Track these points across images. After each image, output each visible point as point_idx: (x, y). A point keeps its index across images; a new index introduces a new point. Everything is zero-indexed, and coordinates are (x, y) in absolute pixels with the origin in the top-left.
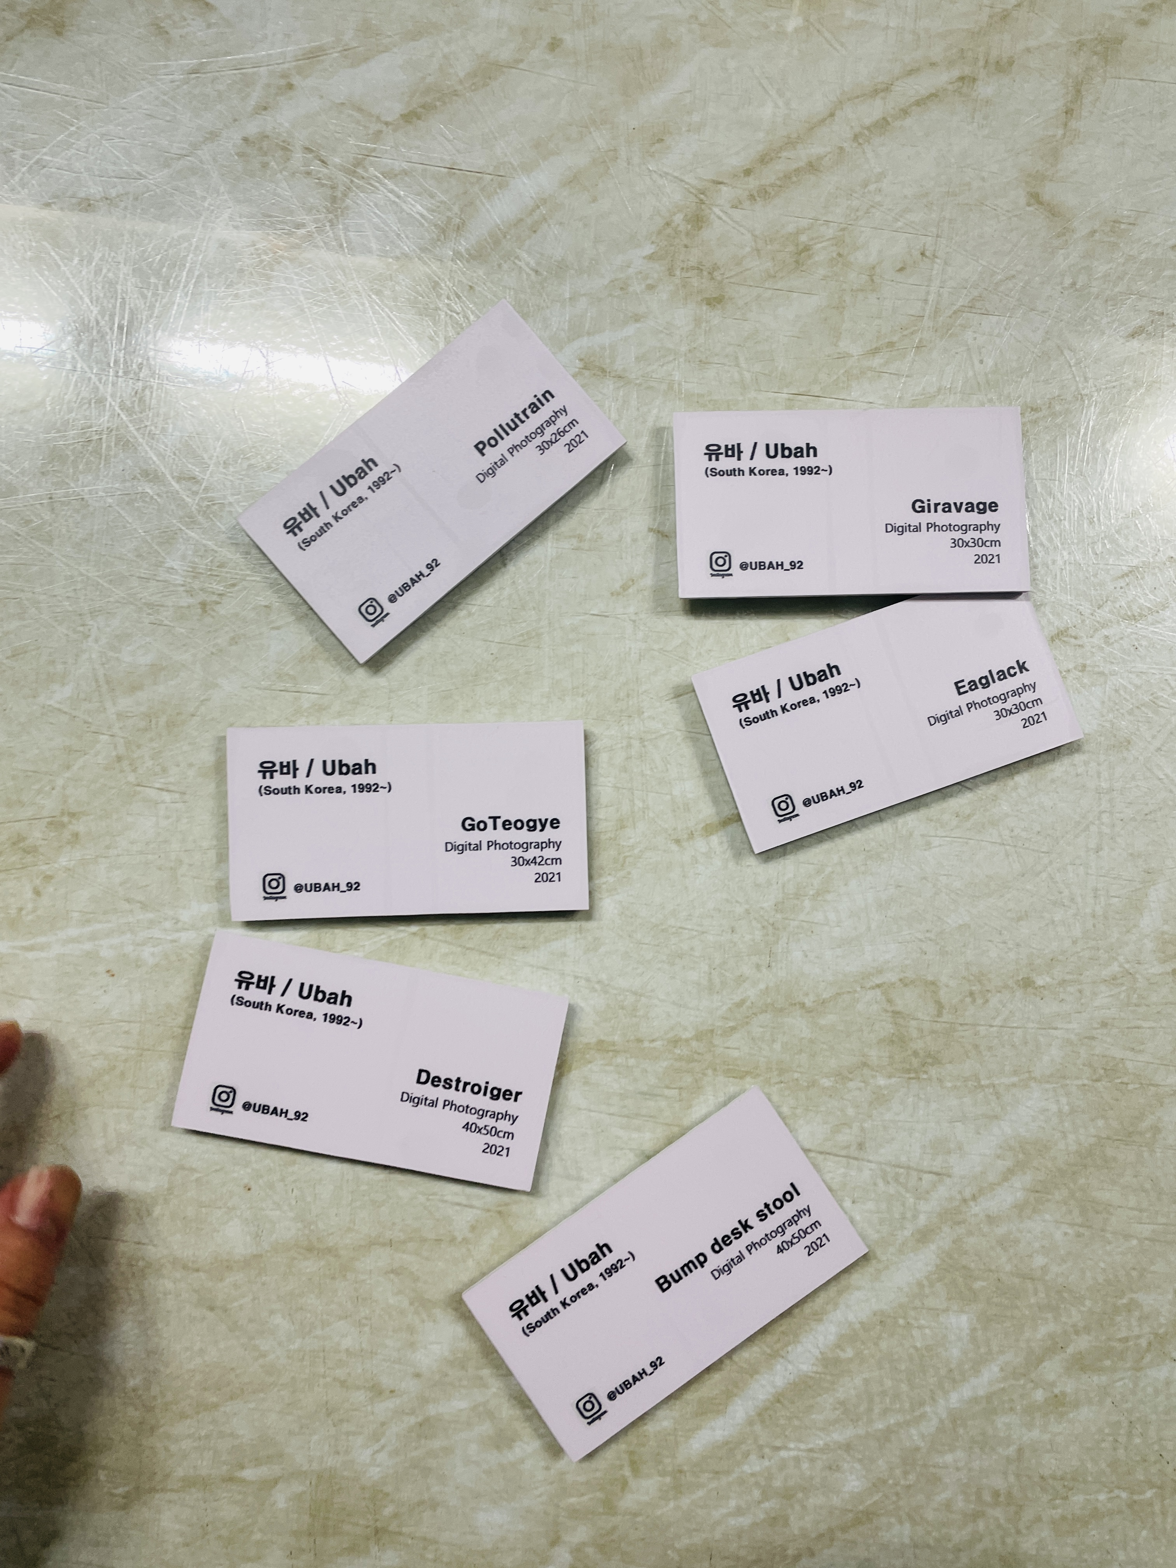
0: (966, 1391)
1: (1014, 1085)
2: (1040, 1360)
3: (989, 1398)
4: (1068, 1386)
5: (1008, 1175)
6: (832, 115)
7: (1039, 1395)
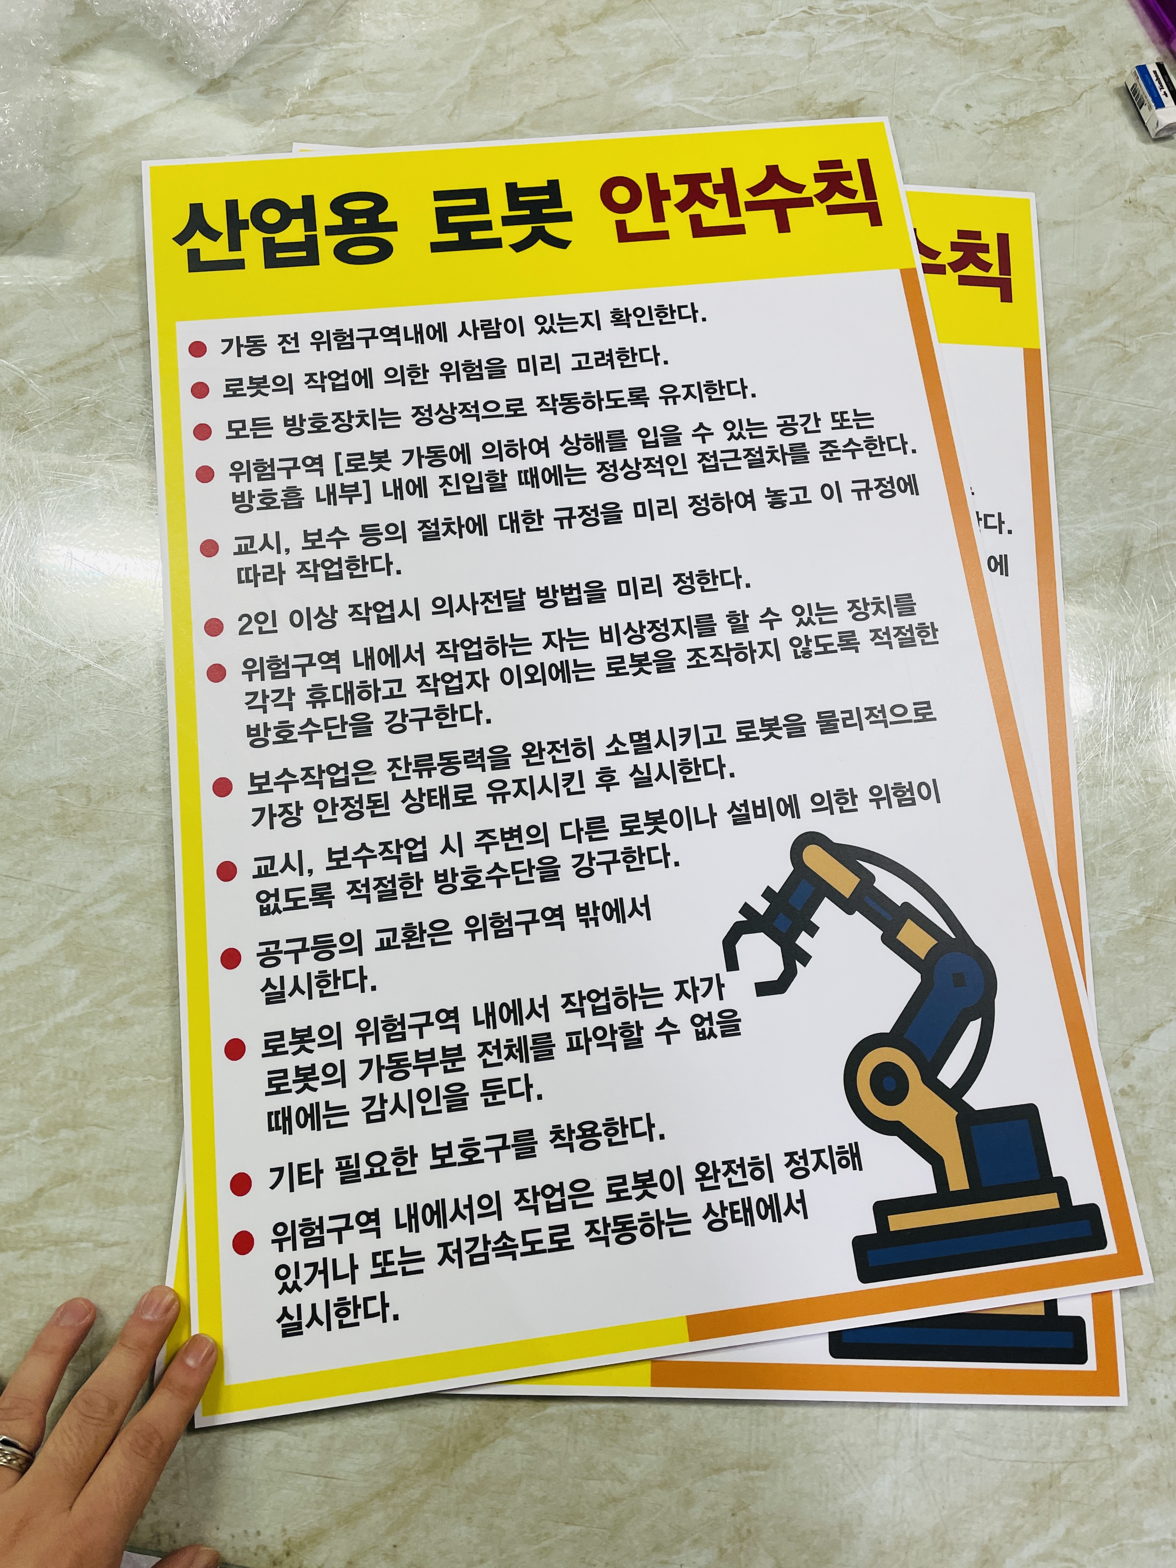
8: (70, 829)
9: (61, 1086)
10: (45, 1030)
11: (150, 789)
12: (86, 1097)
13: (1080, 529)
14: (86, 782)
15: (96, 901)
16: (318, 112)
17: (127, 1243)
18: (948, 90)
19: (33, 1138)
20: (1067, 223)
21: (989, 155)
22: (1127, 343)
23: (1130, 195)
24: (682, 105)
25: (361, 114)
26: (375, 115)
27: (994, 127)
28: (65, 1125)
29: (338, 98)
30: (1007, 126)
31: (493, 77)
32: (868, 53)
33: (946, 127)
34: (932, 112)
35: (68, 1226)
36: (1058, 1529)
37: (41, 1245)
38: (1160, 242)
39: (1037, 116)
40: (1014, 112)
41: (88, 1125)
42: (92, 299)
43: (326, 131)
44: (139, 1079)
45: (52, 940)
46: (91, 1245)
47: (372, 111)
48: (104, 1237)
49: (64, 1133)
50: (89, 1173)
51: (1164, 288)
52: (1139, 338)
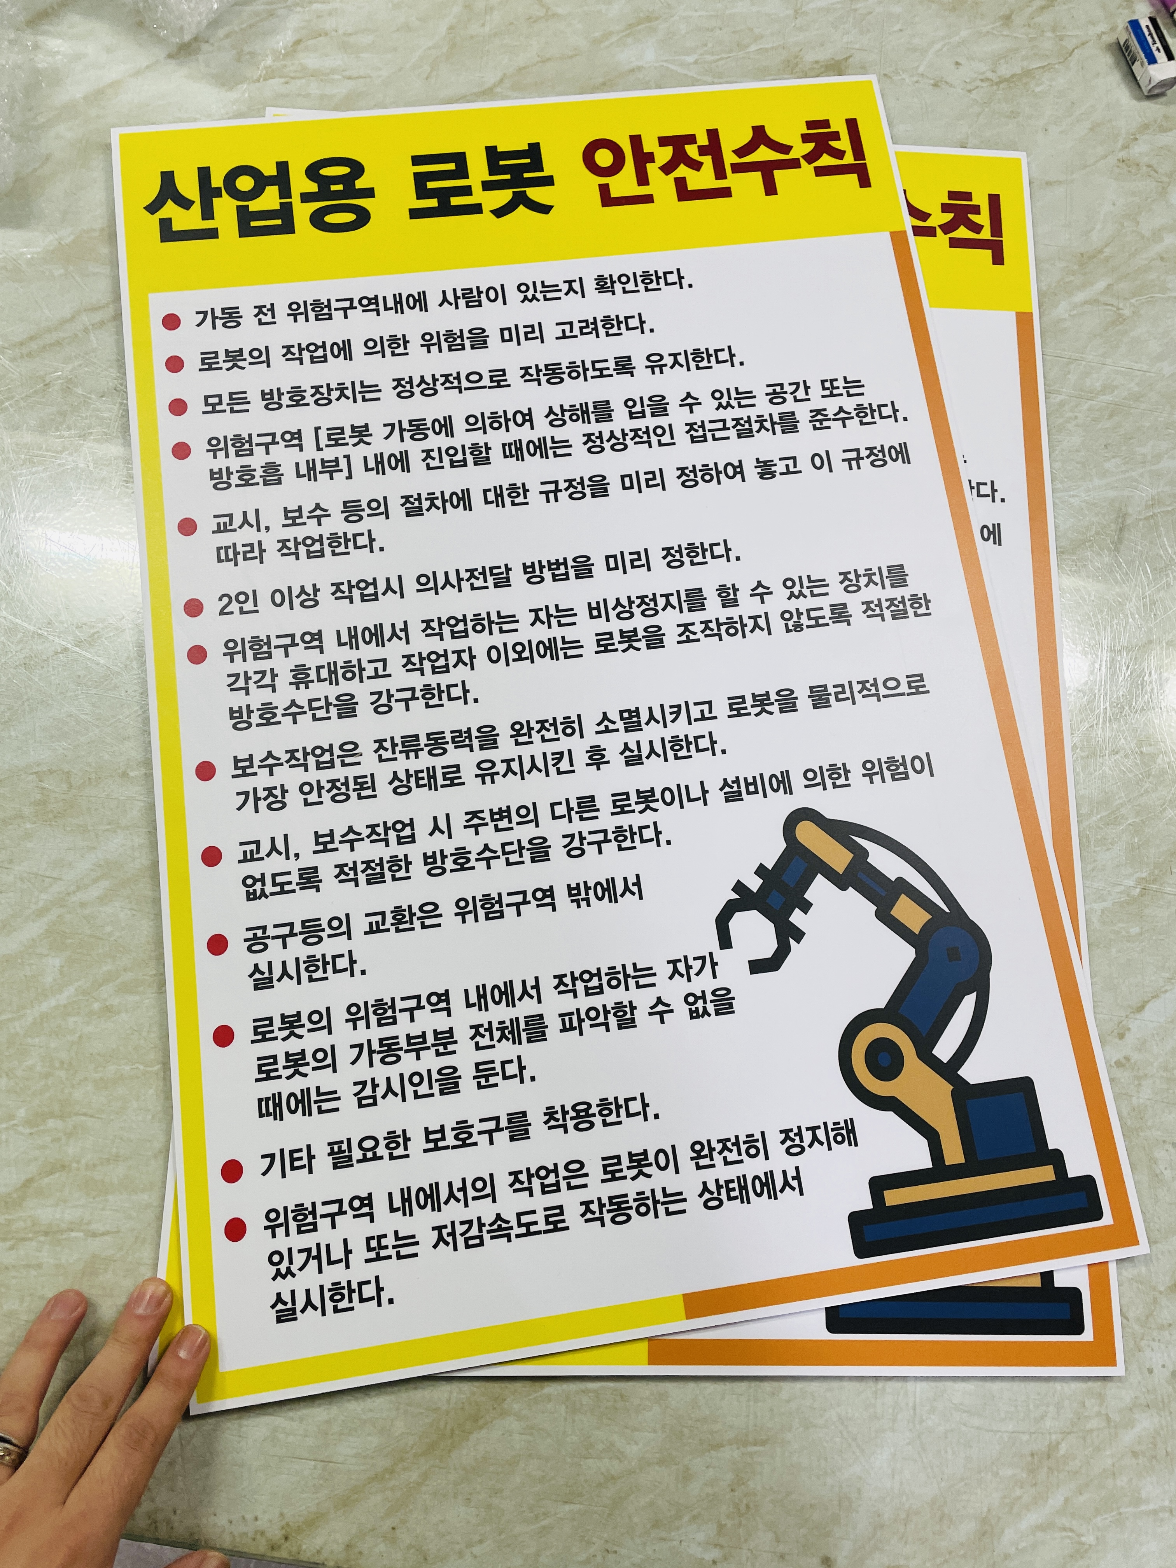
0: (53, 1003)
1: (107, 830)
2: (100, 986)
3: (65, 1006)
4: (115, 1001)
5: (95, 881)
6: (73, 317)
7: (96, 1006)
8: (51, 816)
9: (47, 1076)
10: (30, 1019)
11: (132, 774)
12: (73, 1086)
13: (1073, 496)
14: (66, 767)
15: (79, 889)
16: (292, 75)
17: (118, 1232)
18: (937, 46)
19: (20, 1129)
20: (1060, 183)
21: (979, 114)
22: (1121, 306)
23: (1123, 154)
24: (665, 64)
25: (336, 77)
26: (350, 78)
27: (984, 84)
28: (52, 1115)
29: (311, 61)
30: (998, 84)
31: (472, 37)
32: (856, 10)
33: (935, 85)
34: (921, 69)
35: (58, 1216)
36: (1056, 1500)
37: (30, 1235)
38: (1153, 201)
39: (1028, 73)
40: (1005, 70)
41: (77, 1114)
42: (62, 271)
43: (299, 95)
44: (127, 1068)
45: (35, 929)
46: (81, 1234)
47: (347, 73)
48: (94, 1227)
49: (51, 1123)
50: (78, 1162)
51: (1157, 248)
52: (1133, 301)
